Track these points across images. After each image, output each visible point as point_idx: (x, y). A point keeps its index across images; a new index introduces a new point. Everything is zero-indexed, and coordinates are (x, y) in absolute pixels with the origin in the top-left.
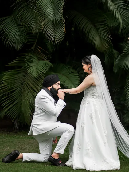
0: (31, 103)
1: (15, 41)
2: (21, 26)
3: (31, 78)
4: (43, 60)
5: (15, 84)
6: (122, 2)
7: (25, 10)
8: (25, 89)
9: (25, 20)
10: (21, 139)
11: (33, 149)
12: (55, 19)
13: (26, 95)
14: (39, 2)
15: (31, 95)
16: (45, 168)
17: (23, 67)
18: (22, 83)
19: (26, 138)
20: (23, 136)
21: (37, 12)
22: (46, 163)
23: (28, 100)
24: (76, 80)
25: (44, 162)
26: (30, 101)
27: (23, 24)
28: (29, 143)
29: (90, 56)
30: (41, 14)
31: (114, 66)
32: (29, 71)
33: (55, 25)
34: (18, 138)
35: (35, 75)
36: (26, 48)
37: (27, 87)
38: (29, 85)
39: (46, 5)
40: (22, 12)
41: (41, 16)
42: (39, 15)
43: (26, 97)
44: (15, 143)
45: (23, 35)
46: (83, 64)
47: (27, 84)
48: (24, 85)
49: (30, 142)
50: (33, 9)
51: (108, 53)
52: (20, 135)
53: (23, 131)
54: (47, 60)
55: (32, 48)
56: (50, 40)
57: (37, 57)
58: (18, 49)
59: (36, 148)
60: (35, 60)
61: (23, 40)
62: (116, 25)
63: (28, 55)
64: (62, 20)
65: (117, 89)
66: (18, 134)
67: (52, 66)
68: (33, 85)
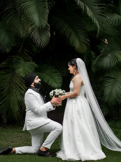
0: (19, 101)
1: (5, 45)
2: (10, 31)
3: (18, 78)
4: (29, 61)
5: (4, 83)
6: (99, 10)
7: (14, 17)
8: (14, 87)
9: (13, 26)
10: (10, 133)
11: (23, 142)
12: (41, 26)
13: (14, 93)
14: (27, 10)
15: (19, 93)
16: (36, 159)
17: (11, 68)
18: (11, 82)
19: (15, 132)
20: (11, 129)
21: (24, 19)
22: (36, 154)
23: (16, 97)
24: (59, 79)
25: (35, 153)
26: (18, 98)
27: (11, 30)
28: (18, 137)
29: (75, 59)
30: (28, 21)
31: (92, 66)
32: (17, 72)
33: (41, 30)
34: (7, 132)
35: (23, 75)
36: (14, 51)
37: (15, 85)
38: (17, 84)
39: (33, 13)
40: (11, 19)
41: (28, 23)
42: (26, 22)
43: (15, 95)
44: (5, 137)
45: (12, 39)
46: (69, 65)
47: (14, 82)
48: (12, 84)
49: (19, 135)
50: (21, 16)
51: (87, 55)
52: (8, 129)
53: (10, 125)
54: (33, 61)
55: (19, 51)
56: (37, 44)
57: (24, 58)
58: (7, 51)
59: (25, 141)
60: (22, 62)
61: (11, 44)
62: (93, 29)
63: (16, 57)
64: (47, 26)
65: (94, 86)
66: (7, 129)
67: (37, 67)
68: (20, 84)
